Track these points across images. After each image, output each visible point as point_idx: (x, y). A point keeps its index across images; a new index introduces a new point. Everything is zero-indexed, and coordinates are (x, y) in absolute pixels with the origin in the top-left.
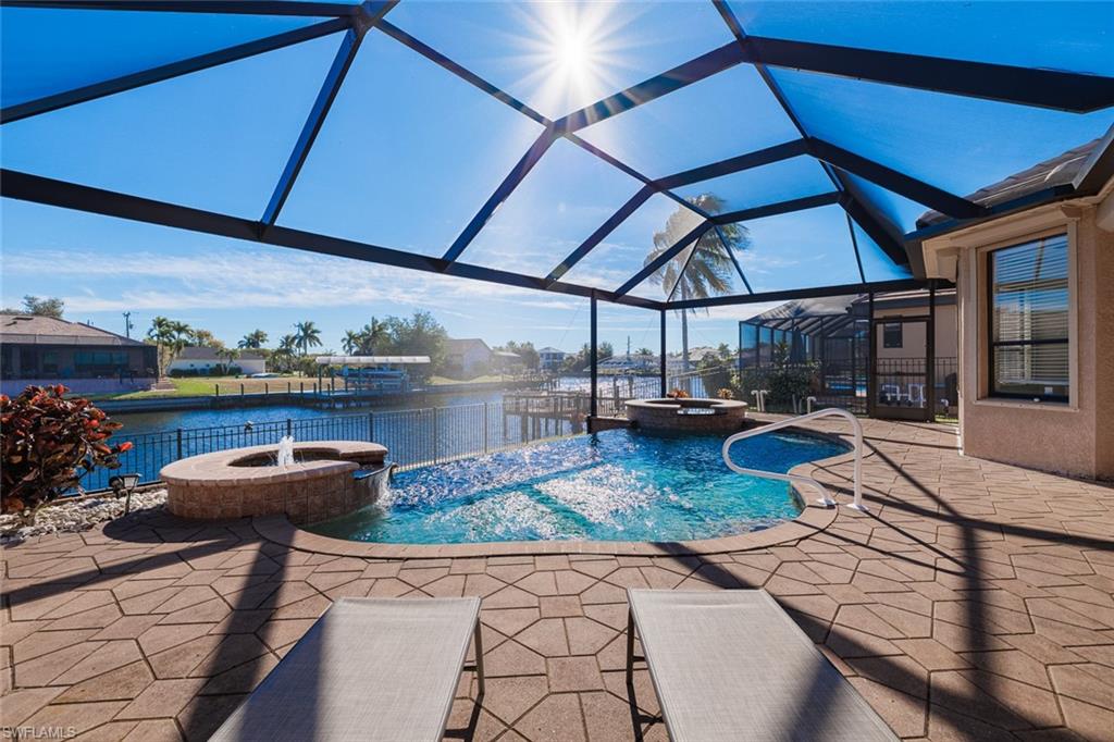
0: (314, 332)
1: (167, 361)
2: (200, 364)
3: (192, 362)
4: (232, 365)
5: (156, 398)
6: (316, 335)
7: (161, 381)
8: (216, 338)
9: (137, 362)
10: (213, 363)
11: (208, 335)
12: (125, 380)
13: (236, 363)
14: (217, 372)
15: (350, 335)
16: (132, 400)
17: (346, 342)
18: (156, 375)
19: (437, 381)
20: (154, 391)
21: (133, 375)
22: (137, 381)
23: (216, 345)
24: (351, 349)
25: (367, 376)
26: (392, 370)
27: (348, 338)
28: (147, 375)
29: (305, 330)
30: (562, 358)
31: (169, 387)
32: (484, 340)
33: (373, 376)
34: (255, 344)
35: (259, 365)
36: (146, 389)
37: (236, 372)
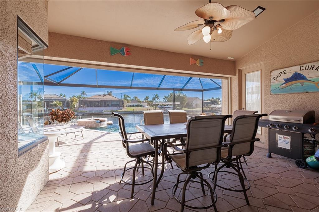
0: (158, 96)
1: (126, 103)
2: (135, 104)
3: (133, 103)
4: (141, 104)
5: (123, 111)
8: (139, 98)
9: (121, 104)
10: (137, 104)
12: (118, 108)
14: (138, 106)
15: (165, 97)
16: (119, 112)
18: (123, 107)
19: (184, 109)
21: (120, 106)
22: (120, 108)
23: (138, 100)
25: (164, 107)
28: (122, 107)
29: (156, 96)
31: (126, 109)
33: (166, 108)
34: (147, 99)
36: (122, 109)
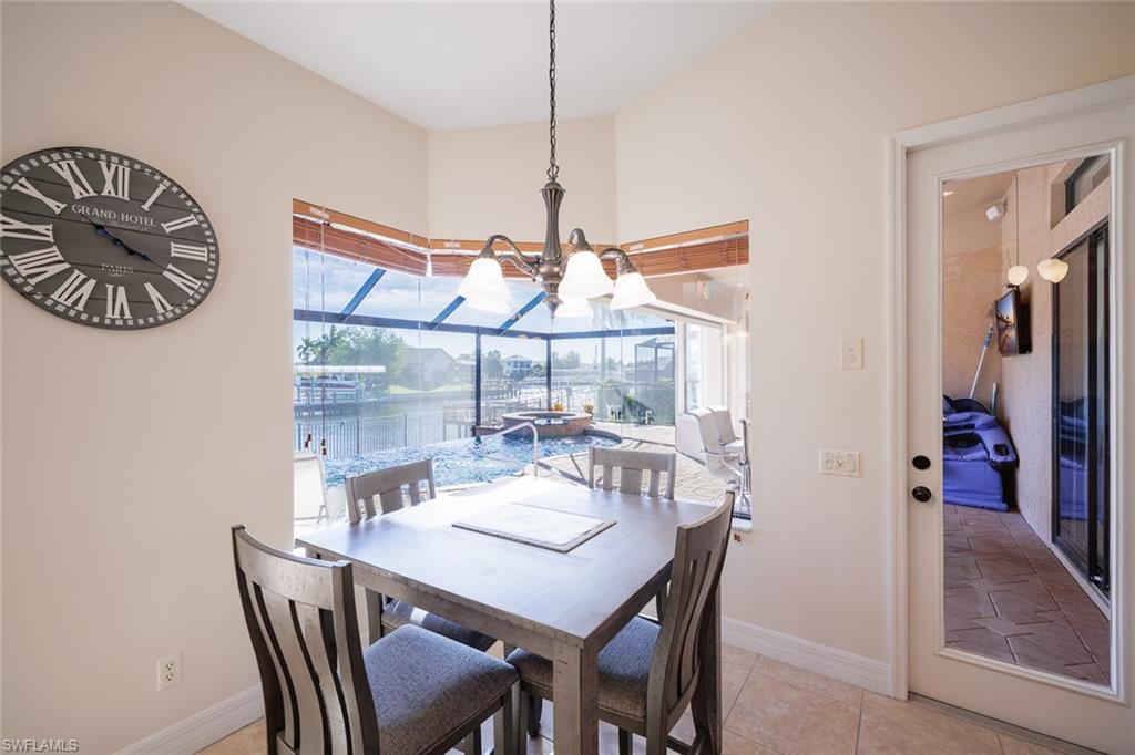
15: (307, 342)
17: (301, 350)
19: (395, 390)
24: (307, 358)
25: (321, 385)
26: (346, 379)
27: (304, 345)
30: (528, 366)
32: (445, 349)
33: (326, 385)
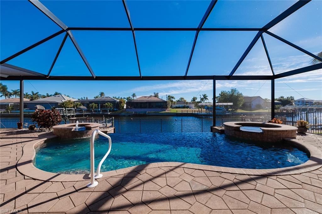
2: (181, 105)
3: (179, 105)
4: (187, 105)
5: (166, 113)
6: (207, 97)
7: (168, 109)
8: (185, 99)
9: (165, 105)
10: (183, 105)
11: (183, 99)
12: (162, 109)
13: (188, 105)
14: (184, 107)
16: (162, 113)
20: (166, 111)
22: (164, 109)
23: (185, 101)
29: (204, 96)
31: (169, 111)
34: (195, 100)
35: (193, 106)
37: (188, 107)
